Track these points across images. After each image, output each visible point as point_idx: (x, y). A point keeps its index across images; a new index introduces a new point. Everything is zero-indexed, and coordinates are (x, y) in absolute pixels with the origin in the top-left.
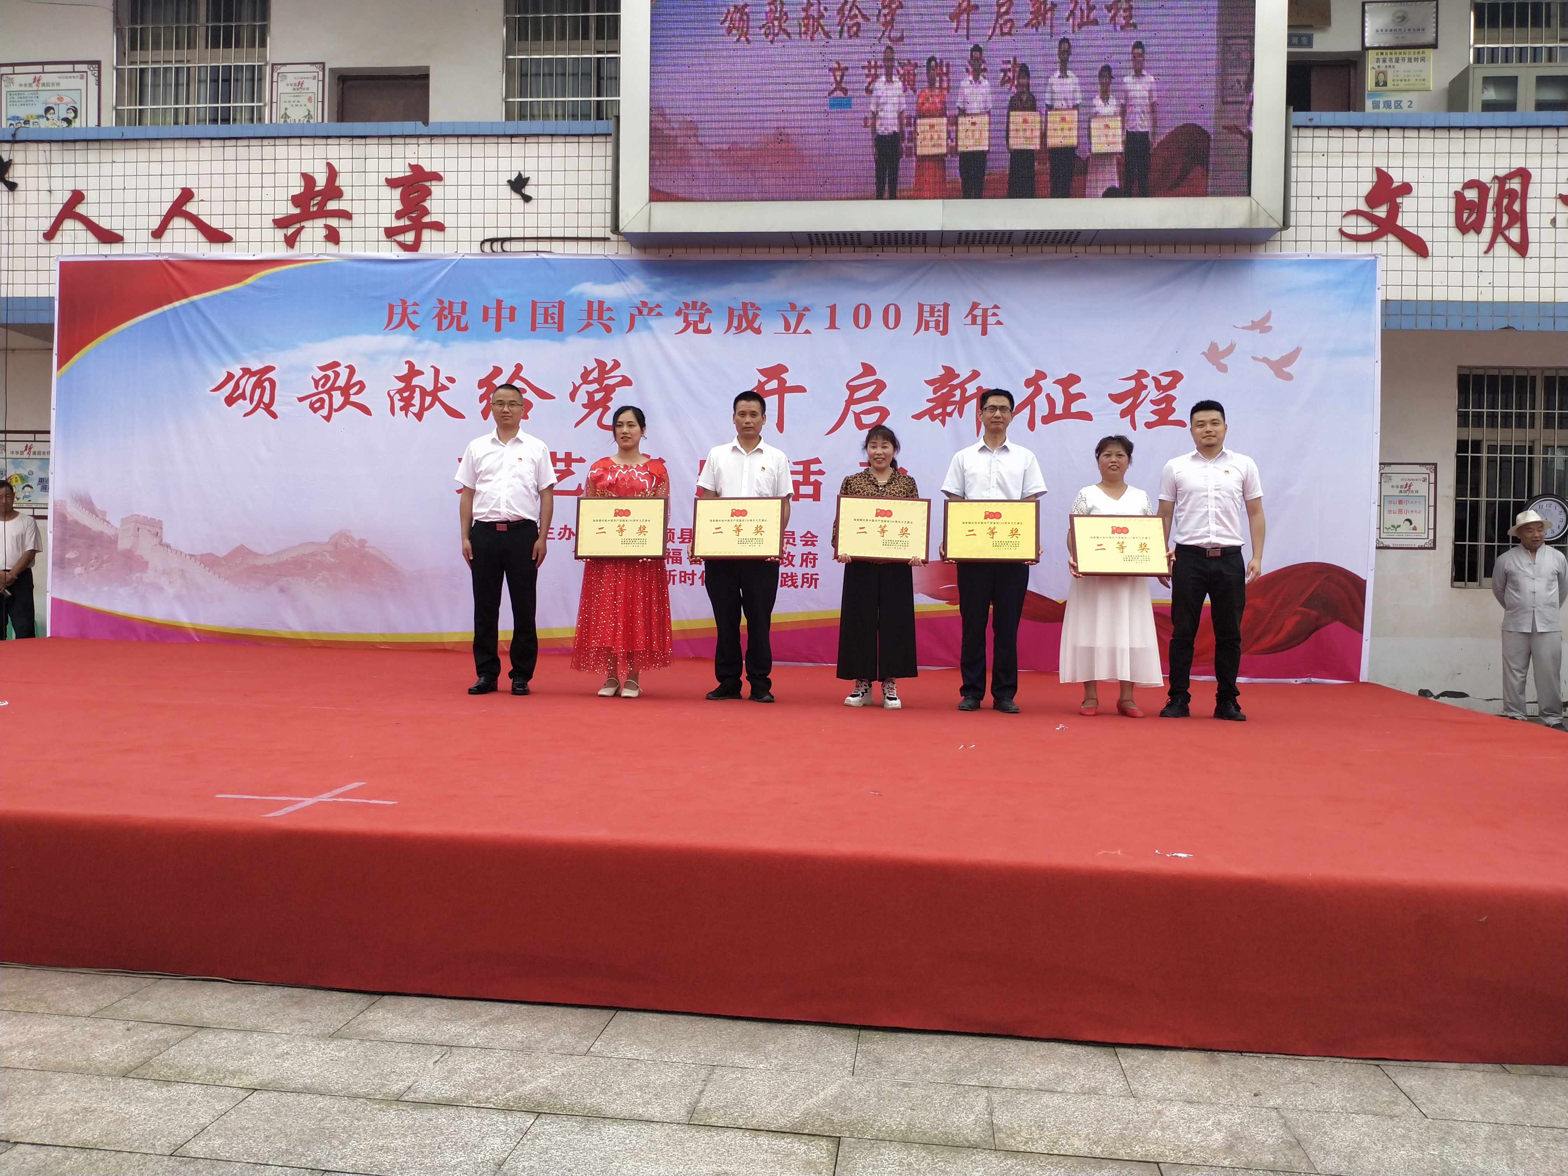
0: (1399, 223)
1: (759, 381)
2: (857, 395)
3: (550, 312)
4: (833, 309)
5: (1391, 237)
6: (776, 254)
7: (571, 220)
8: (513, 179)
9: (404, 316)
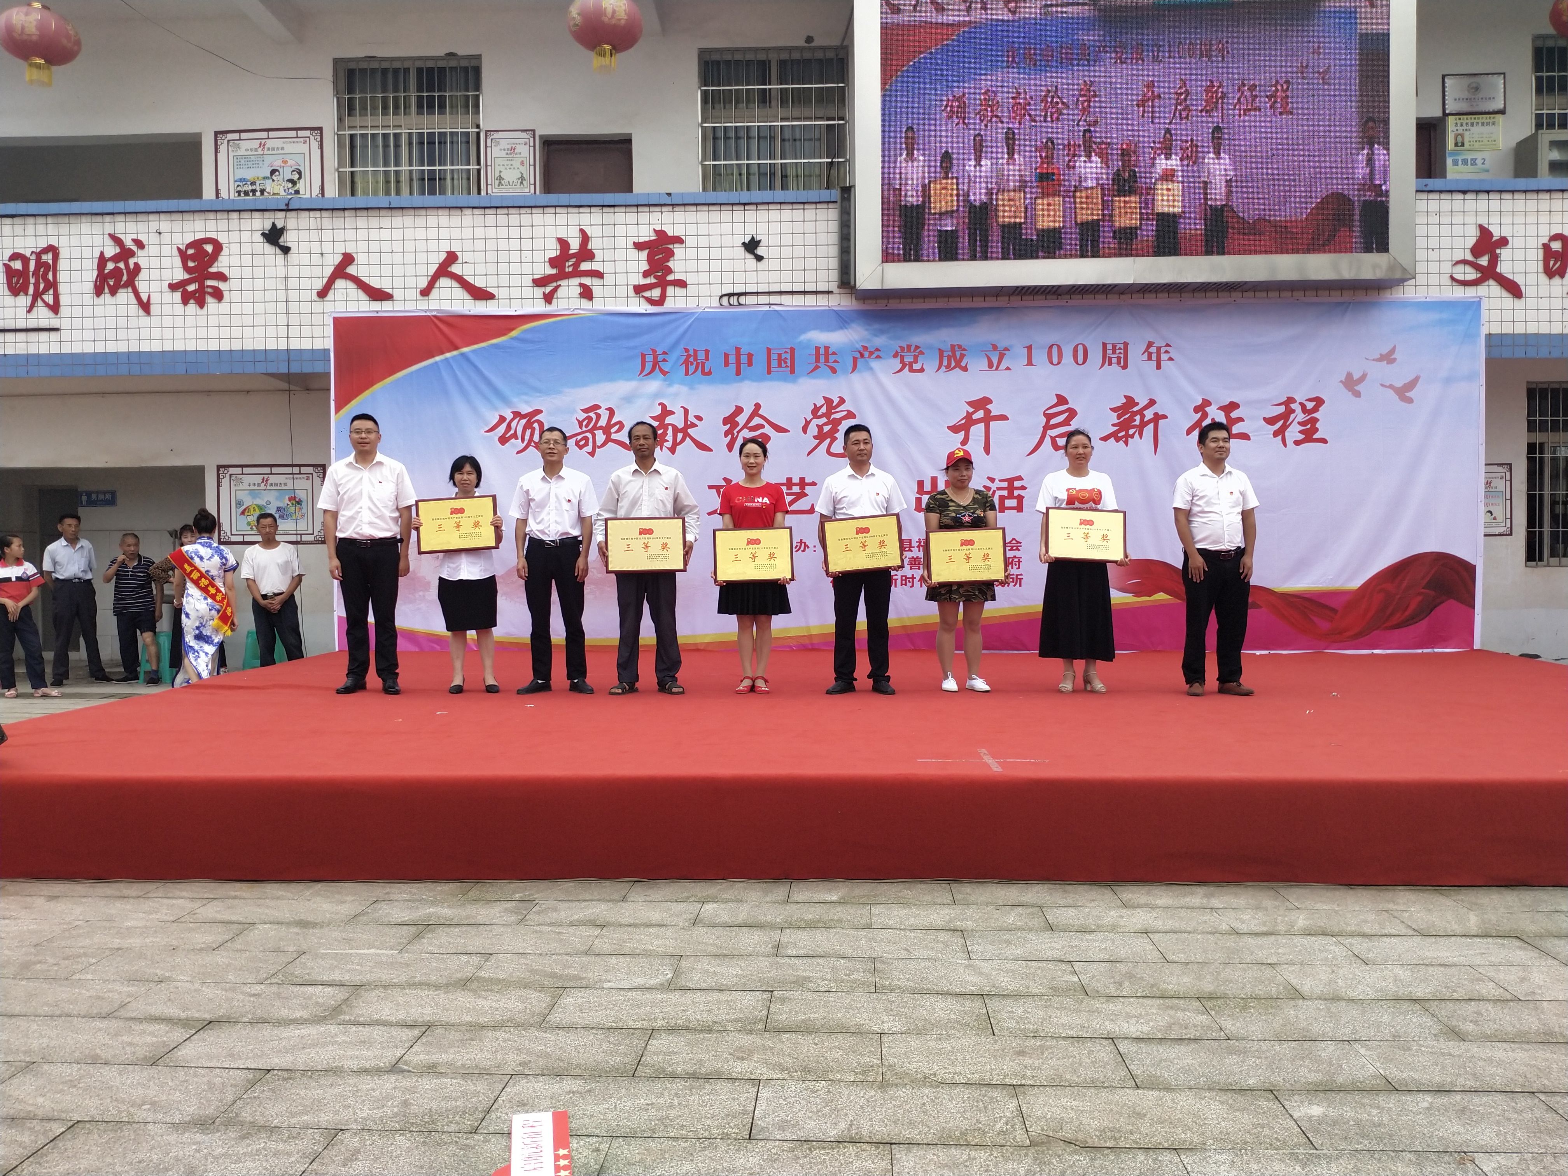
0: (1498, 270)
1: (968, 412)
2: (1053, 422)
3: (783, 358)
4: (1030, 348)
5: (1492, 282)
6: (978, 303)
7: (799, 276)
8: (747, 242)
9: (655, 364)
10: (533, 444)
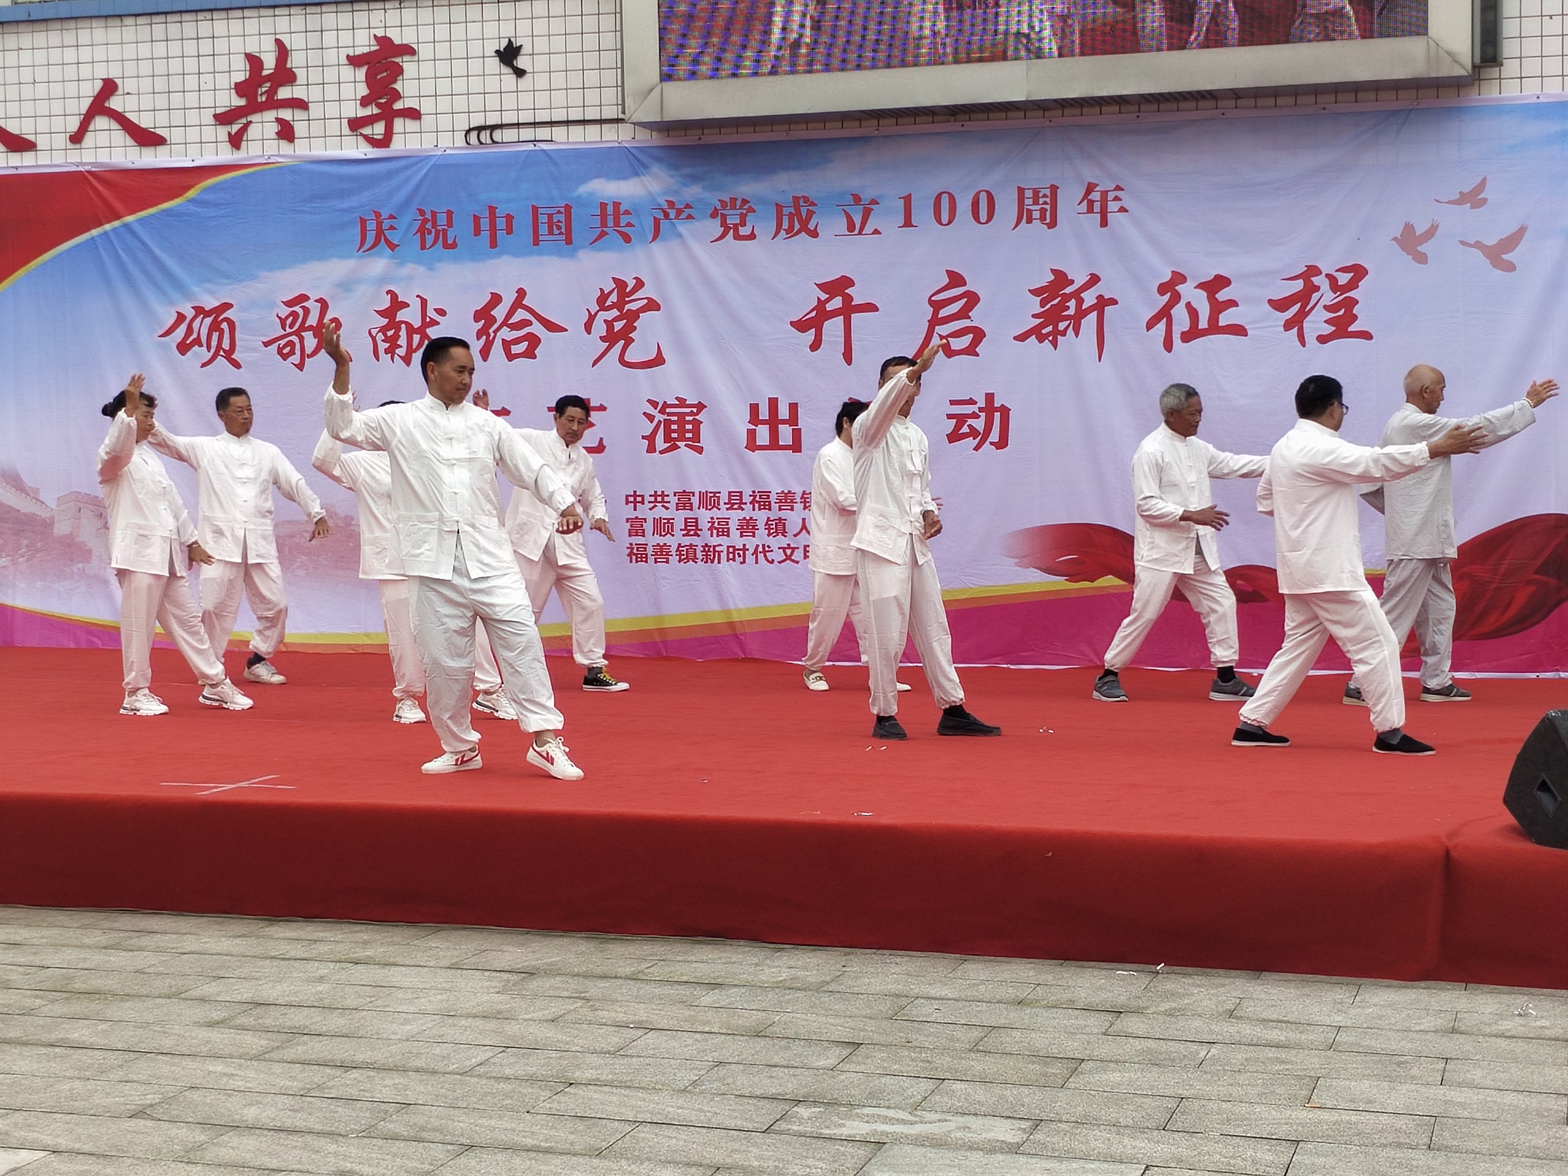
1: (820, 299)
2: (943, 313)
3: (555, 221)
4: (908, 200)
7: (575, 97)
8: (502, 50)
9: (380, 232)
10: (222, 353)
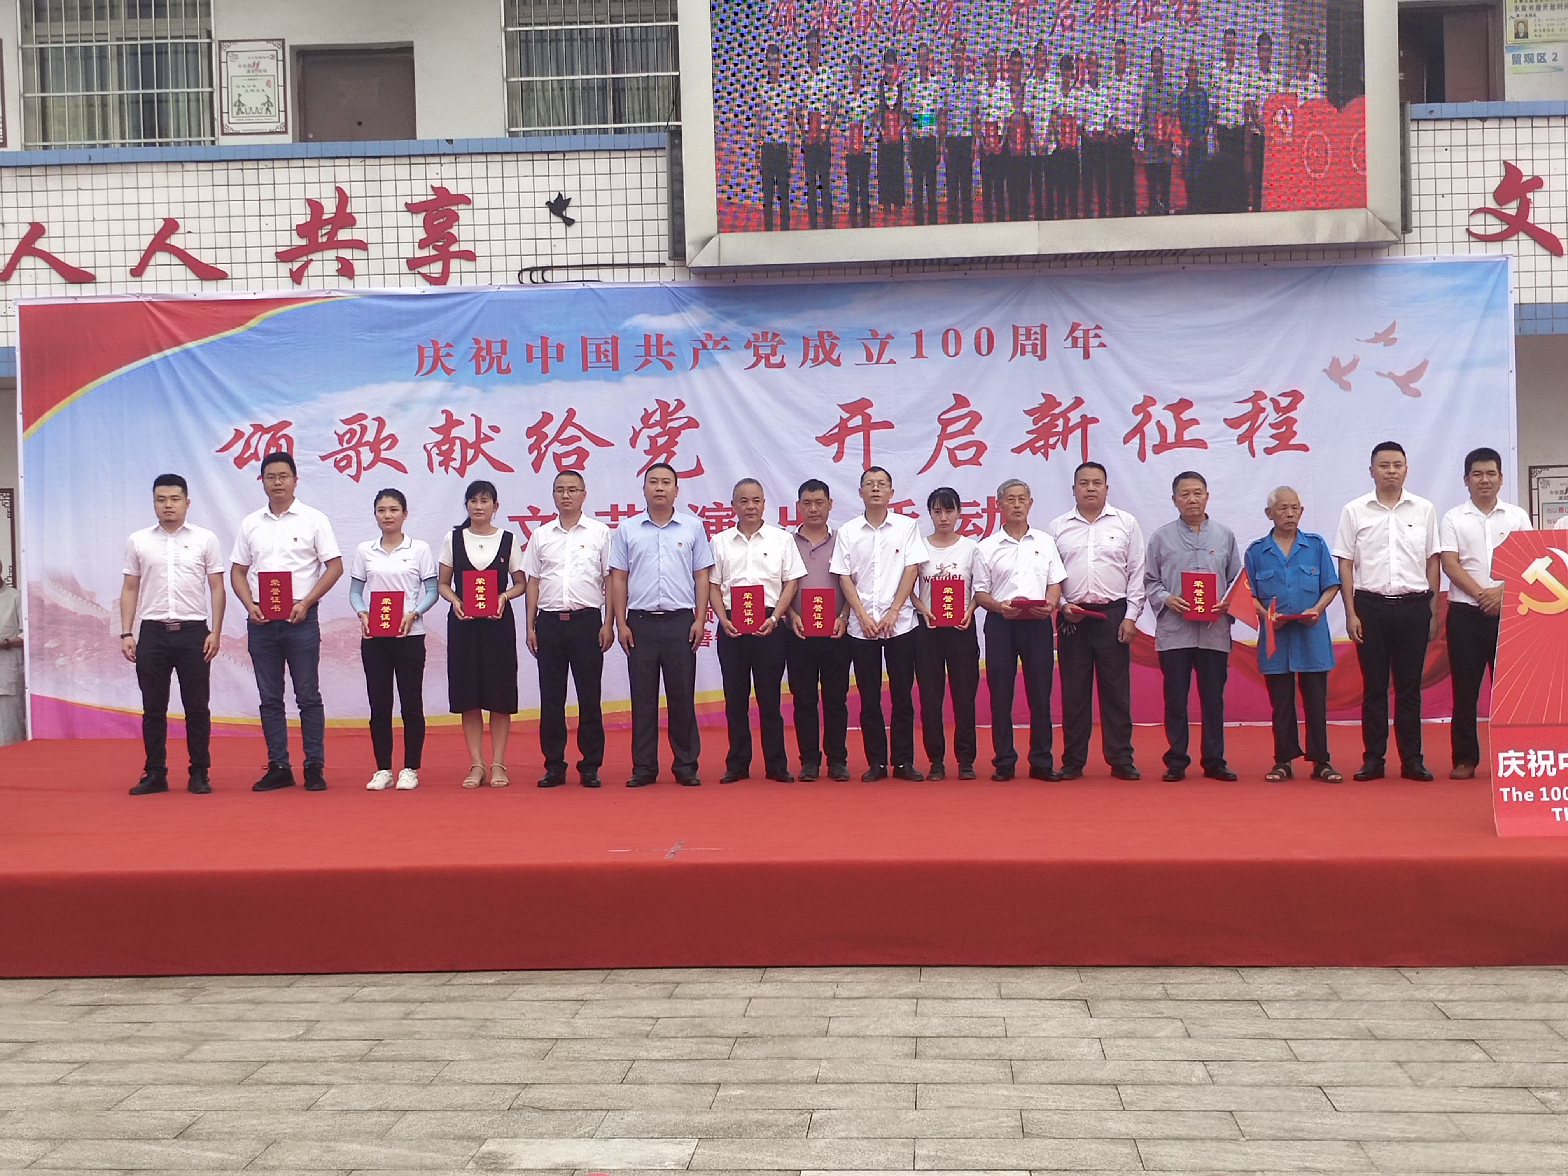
0: (1530, 220)
1: (841, 417)
2: (951, 429)
3: (602, 349)
4: (919, 335)
5: (1522, 236)
6: (852, 276)
7: (620, 245)
8: (552, 201)
9: (437, 359)
